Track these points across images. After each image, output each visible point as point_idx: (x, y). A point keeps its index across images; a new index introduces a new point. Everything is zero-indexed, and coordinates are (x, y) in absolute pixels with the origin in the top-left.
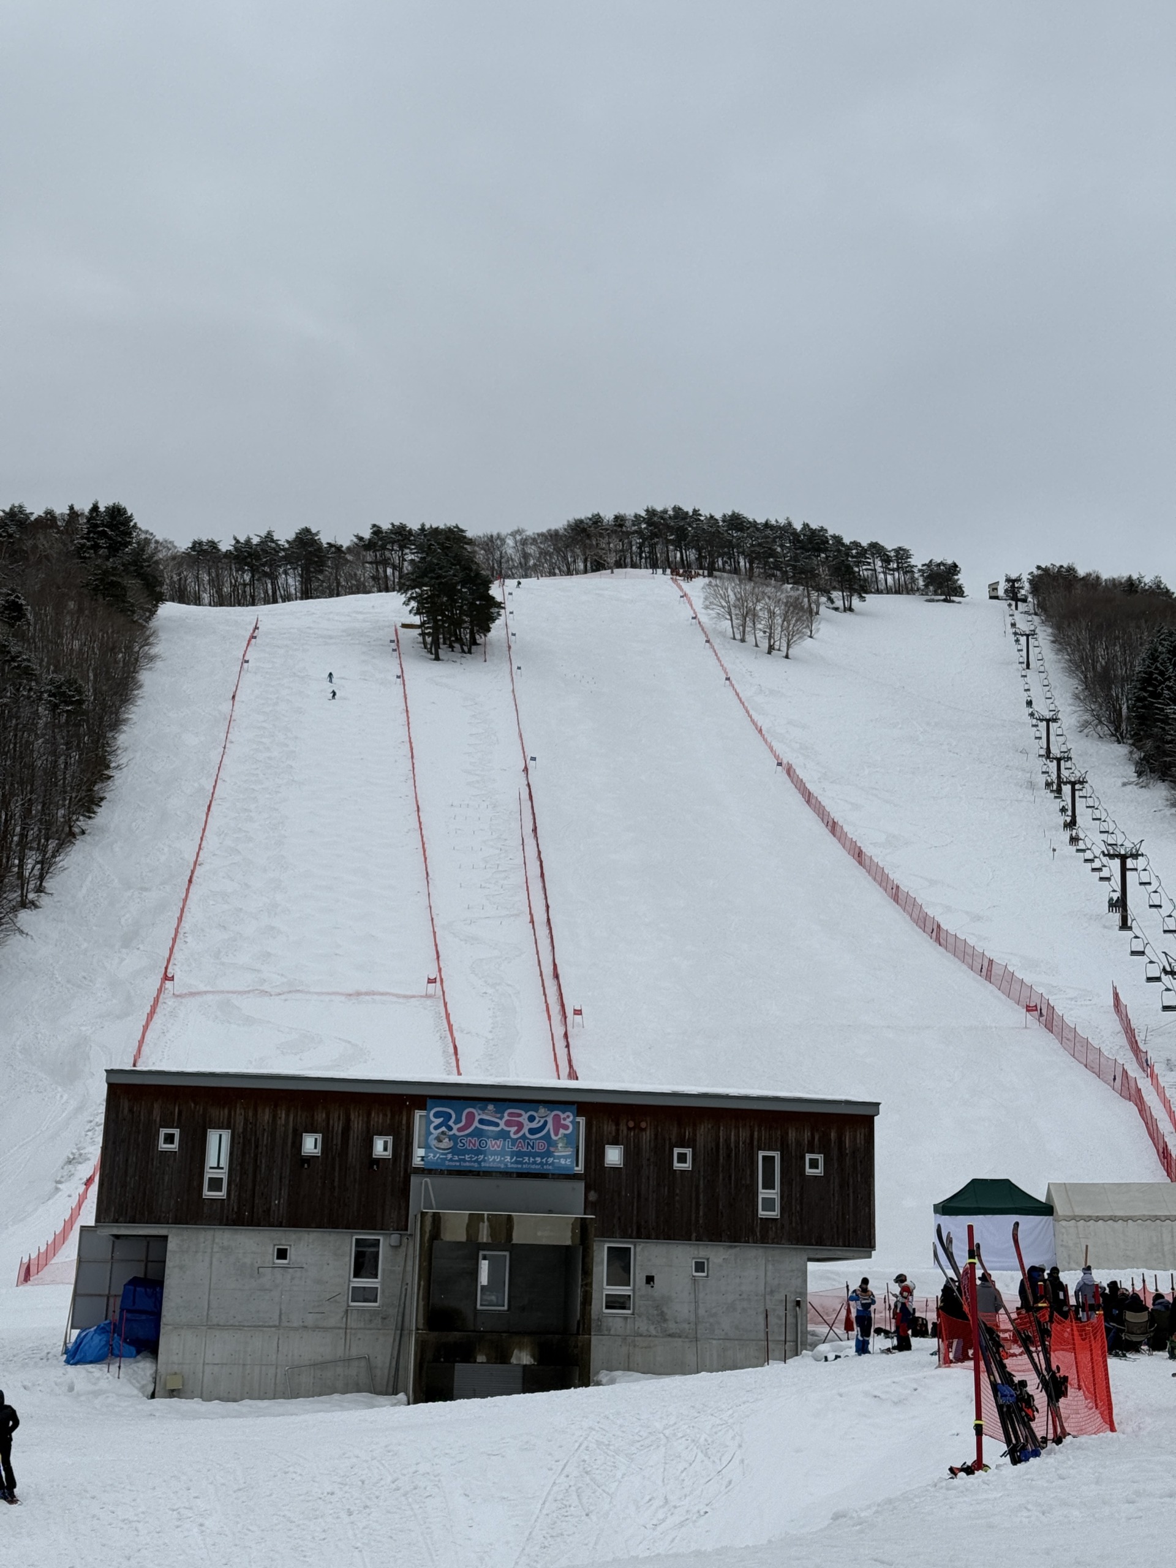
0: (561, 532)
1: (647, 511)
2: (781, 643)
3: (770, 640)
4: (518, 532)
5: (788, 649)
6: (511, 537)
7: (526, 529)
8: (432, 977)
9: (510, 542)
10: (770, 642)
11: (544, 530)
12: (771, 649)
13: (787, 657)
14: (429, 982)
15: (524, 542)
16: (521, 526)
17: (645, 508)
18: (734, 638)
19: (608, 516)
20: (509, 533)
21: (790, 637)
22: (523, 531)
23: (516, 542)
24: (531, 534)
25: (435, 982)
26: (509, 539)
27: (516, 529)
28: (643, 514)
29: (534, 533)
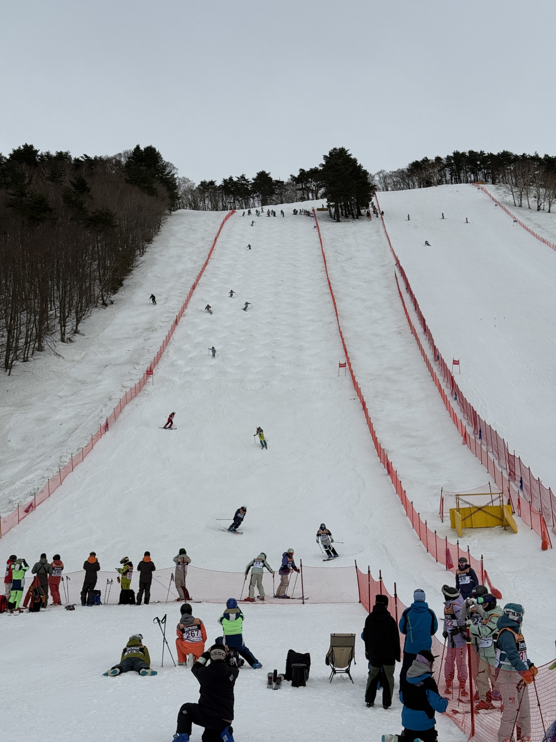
0: (406, 171)
1: (454, 153)
2: (545, 205)
3: (538, 202)
4: (381, 172)
5: (550, 207)
6: (378, 176)
7: (385, 170)
8: (342, 362)
9: (377, 178)
10: (538, 204)
11: (396, 170)
12: (539, 209)
13: (549, 212)
14: (340, 367)
15: (385, 177)
16: (383, 169)
17: (453, 152)
18: (515, 206)
19: (432, 158)
20: (376, 173)
21: (551, 200)
22: (384, 171)
23: (380, 178)
24: (389, 172)
25: (345, 366)
26: (376, 176)
27: (380, 170)
28: (452, 155)
29: (390, 172)
